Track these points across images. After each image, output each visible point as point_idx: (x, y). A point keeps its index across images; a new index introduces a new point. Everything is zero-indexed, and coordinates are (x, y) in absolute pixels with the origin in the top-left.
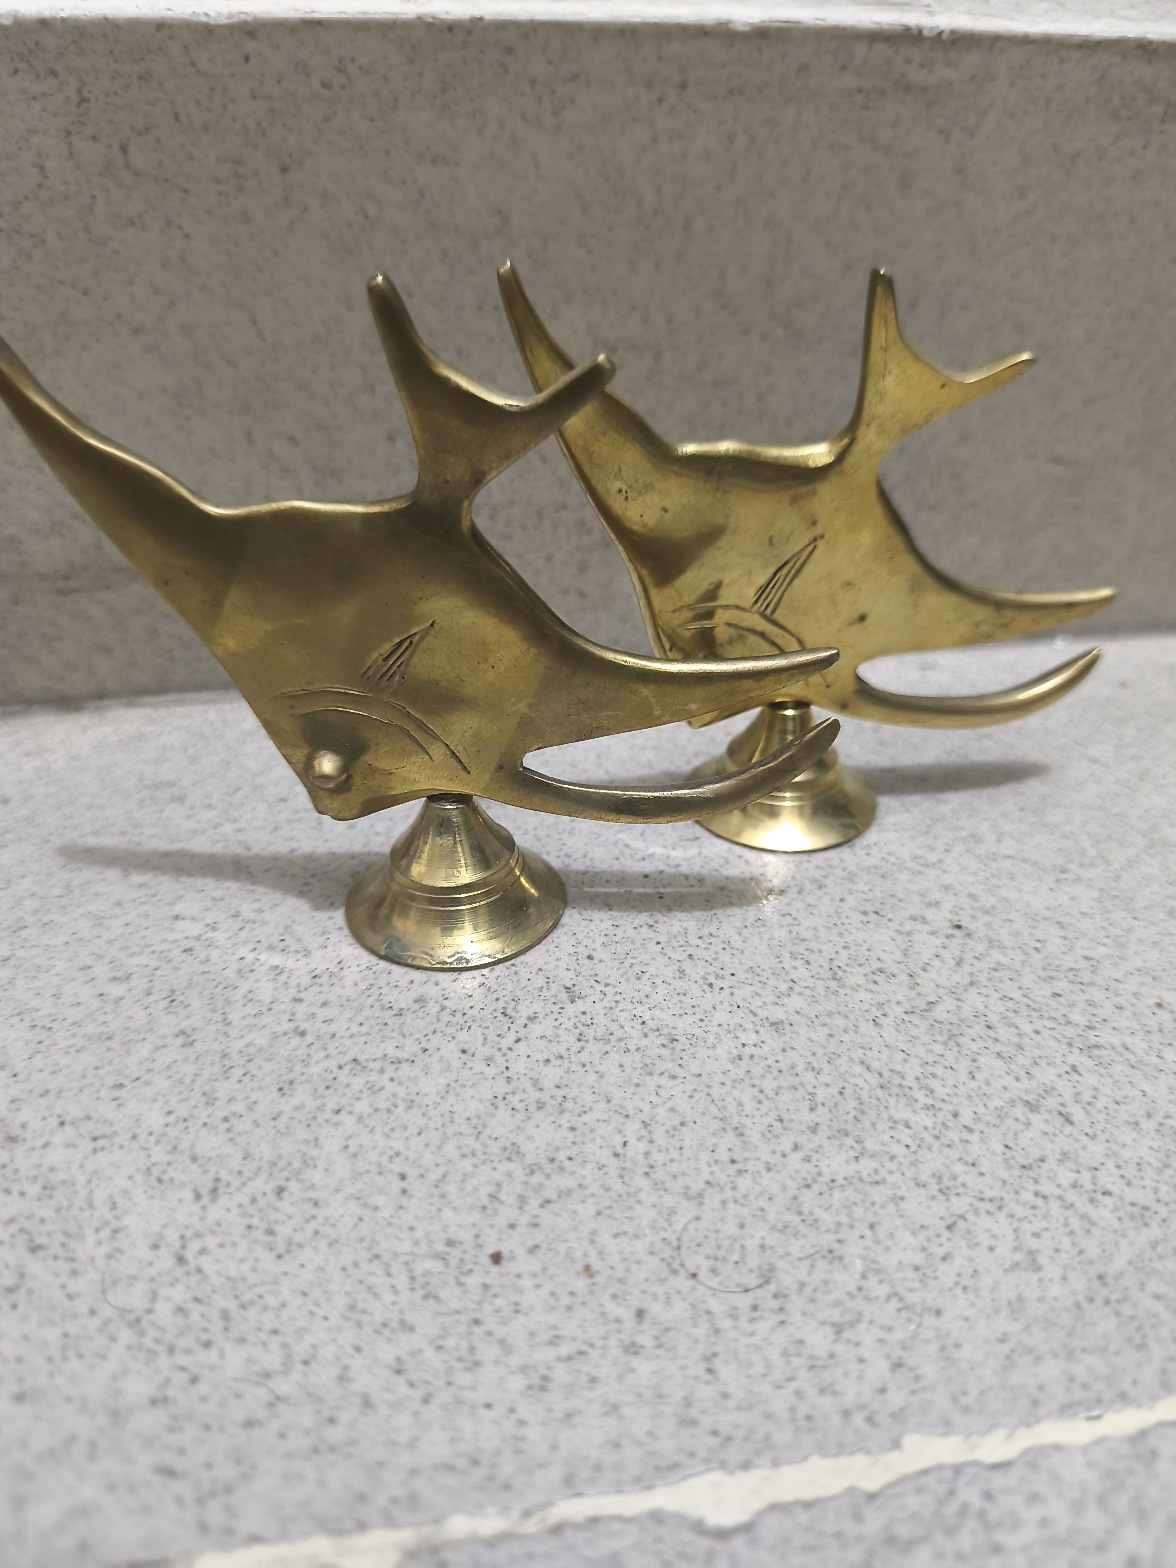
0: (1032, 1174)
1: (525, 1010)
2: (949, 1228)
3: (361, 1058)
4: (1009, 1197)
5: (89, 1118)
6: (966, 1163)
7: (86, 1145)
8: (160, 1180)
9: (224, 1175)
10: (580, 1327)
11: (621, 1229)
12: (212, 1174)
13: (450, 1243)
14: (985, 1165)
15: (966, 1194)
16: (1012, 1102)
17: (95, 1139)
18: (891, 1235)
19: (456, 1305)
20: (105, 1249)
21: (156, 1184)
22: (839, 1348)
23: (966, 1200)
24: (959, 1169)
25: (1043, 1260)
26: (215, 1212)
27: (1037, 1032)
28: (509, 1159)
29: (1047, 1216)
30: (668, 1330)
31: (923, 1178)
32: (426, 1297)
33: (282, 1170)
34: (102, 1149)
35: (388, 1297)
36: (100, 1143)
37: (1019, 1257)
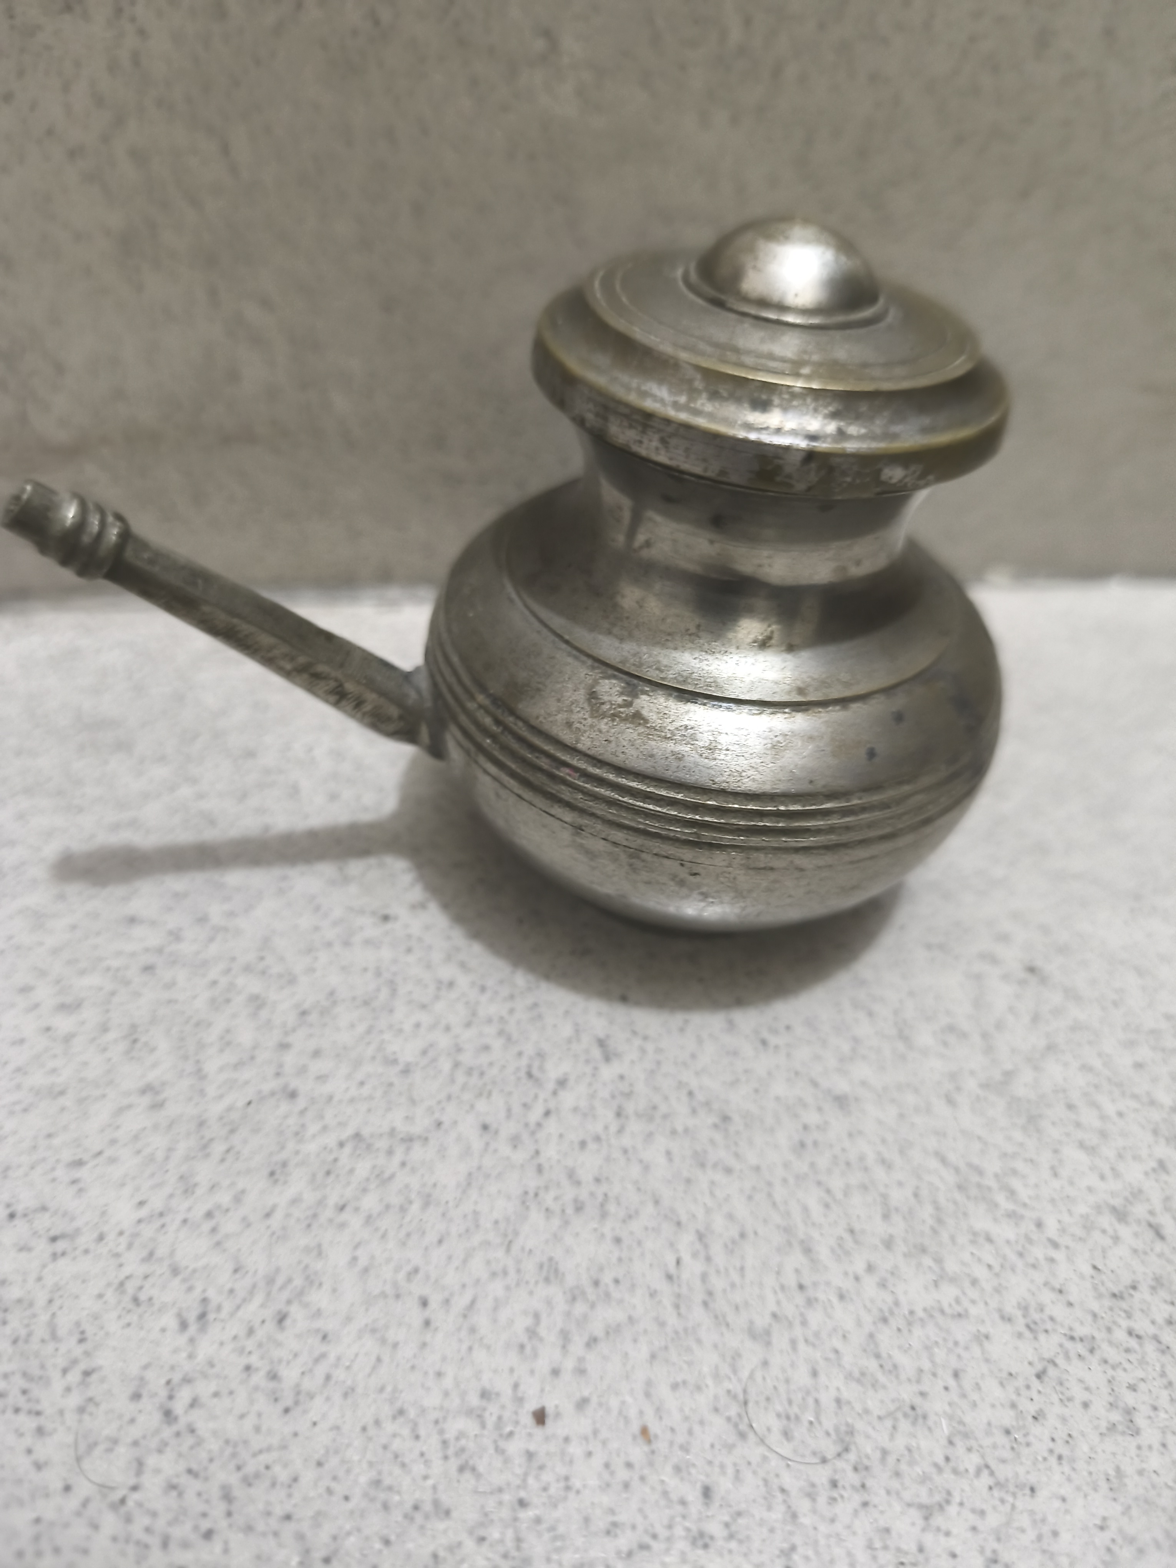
0: (1124, 1305)
1: (553, 1071)
2: (1039, 1376)
3: (366, 1132)
4: (1100, 1335)
5: (44, 1209)
6: (1053, 1289)
7: (42, 1248)
8: (136, 1300)
9: (211, 1293)
10: (641, 1510)
11: (679, 1379)
12: (197, 1293)
13: (485, 1395)
14: (1074, 1293)
15: (1055, 1330)
16: (1098, 1209)
17: (54, 1239)
18: (978, 1387)
19: (498, 1479)
20: (74, 1400)
21: (131, 1306)
22: (929, 1539)
23: (1056, 1339)
24: (1047, 1297)
25: (1140, 1421)
26: (206, 1348)
27: (1120, 1114)
28: (547, 1280)
29: (1143, 1362)
30: (739, 1514)
31: (1010, 1308)
32: (461, 1469)
33: (282, 1288)
34: (63, 1254)
35: (418, 1469)
36: (61, 1245)
37: (1116, 1417)
